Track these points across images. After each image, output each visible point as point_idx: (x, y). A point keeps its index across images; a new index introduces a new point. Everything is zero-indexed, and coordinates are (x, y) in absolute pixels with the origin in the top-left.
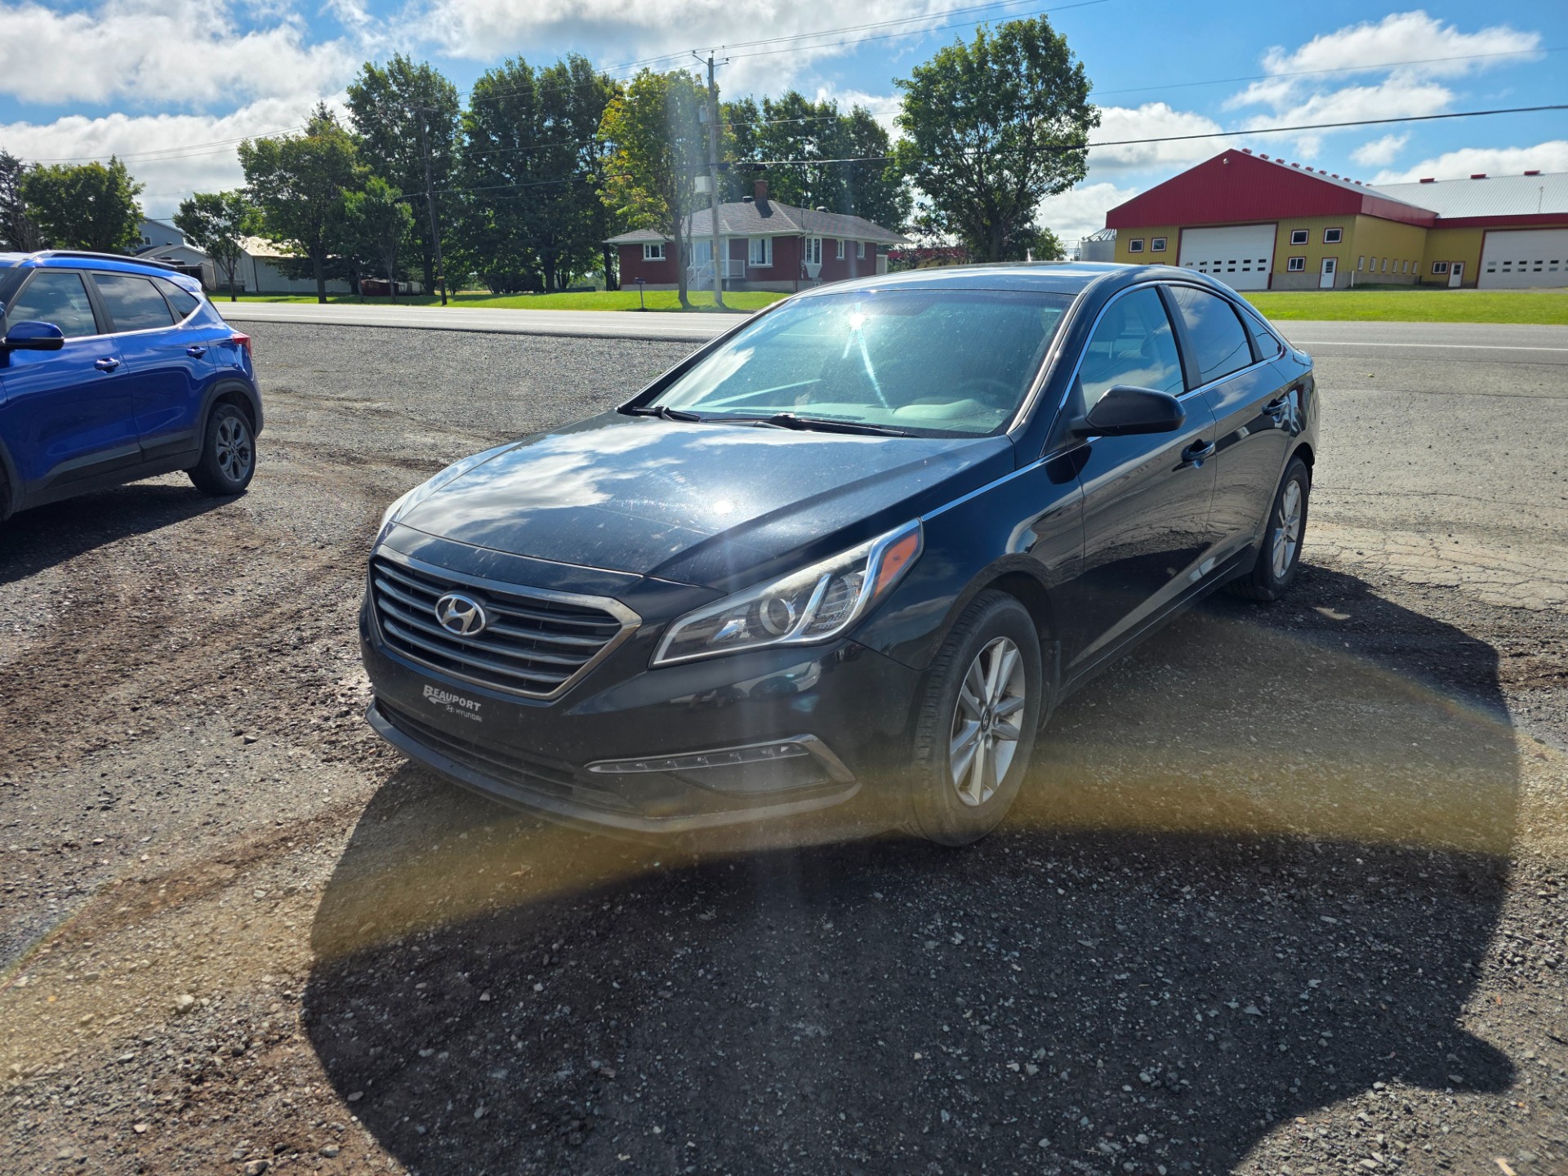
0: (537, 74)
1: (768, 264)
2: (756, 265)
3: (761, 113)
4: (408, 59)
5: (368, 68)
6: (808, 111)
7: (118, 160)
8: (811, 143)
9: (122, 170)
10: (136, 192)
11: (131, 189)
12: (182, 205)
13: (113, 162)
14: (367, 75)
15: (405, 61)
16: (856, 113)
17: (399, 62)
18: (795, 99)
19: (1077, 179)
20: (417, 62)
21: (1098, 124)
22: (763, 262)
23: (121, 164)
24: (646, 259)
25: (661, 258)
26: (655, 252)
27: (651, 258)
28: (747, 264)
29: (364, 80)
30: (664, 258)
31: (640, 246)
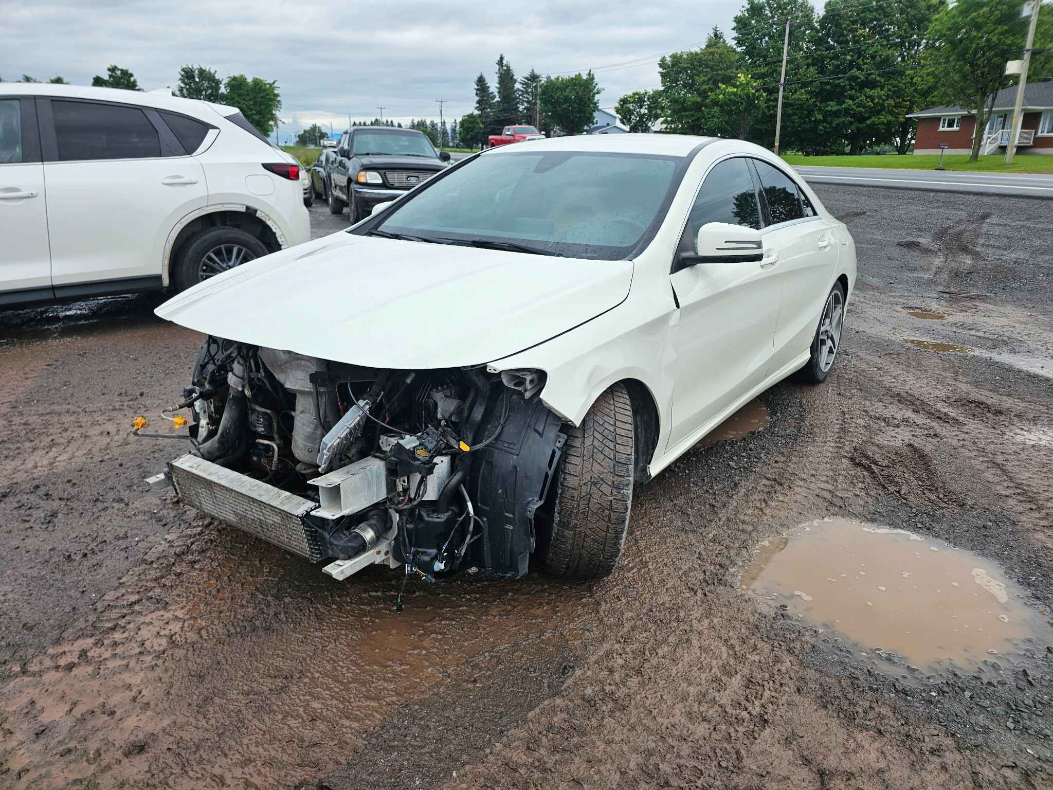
2: (1045, 134)
7: (592, 73)
9: (593, 78)
10: (598, 93)
11: (595, 91)
12: (621, 100)
13: (589, 74)
14: (749, 6)
23: (593, 75)
24: (941, 129)
25: (955, 128)
26: (951, 124)
27: (946, 129)
28: (1036, 133)
29: (748, 10)
30: (958, 128)
31: (938, 119)
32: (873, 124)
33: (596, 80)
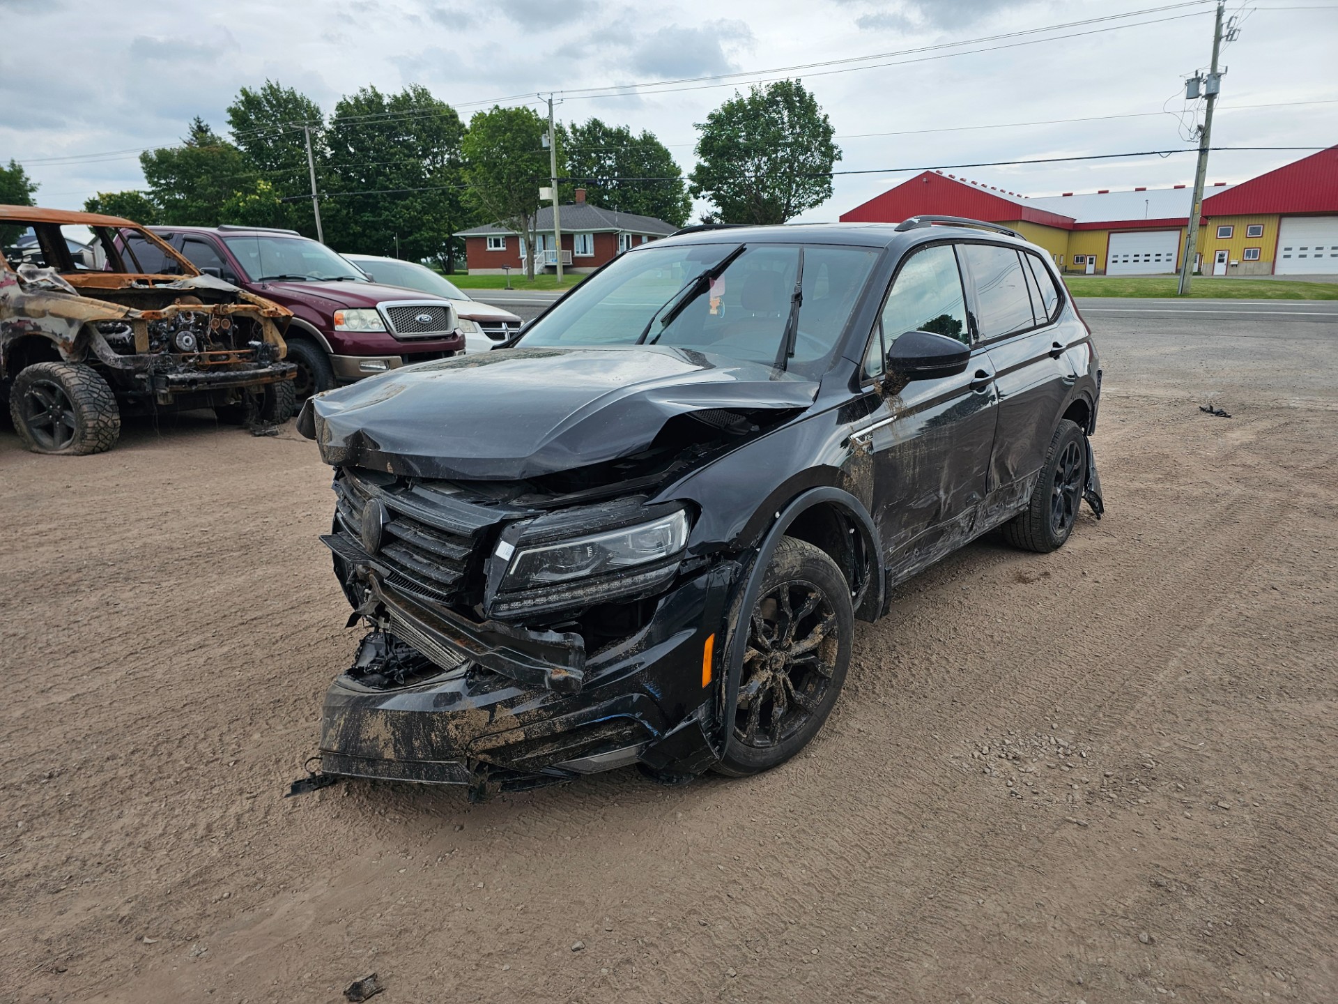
0: (386, 101)
1: (590, 254)
2: (580, 255)
3: (570, 134)
4: (278, 84)
5: (244, 92)
6: (608, 133)
7: (17, 163)
8: (610, 158)
9: (21, 171)
10: (33, 190)
11: (29, 188)
12: (87, 204)
13: (13, 165)
14: (243, 98)
15: (275, 87)
16: (645, 136)
17: (271, 87)
18: (596, 124)
19: (826, 197)
20: (285, 87)
21: (840, 159)
22: (585, 252)
23: (20, 166)
24: (489, 249)
25: (502, 248)
26: (497, 244)
27: (493, 248)
28: (573, 254)
29: (242, 102)
30: (504, 249)
31: (484, 238)
32: (416, 241)
33: (26, 174)
